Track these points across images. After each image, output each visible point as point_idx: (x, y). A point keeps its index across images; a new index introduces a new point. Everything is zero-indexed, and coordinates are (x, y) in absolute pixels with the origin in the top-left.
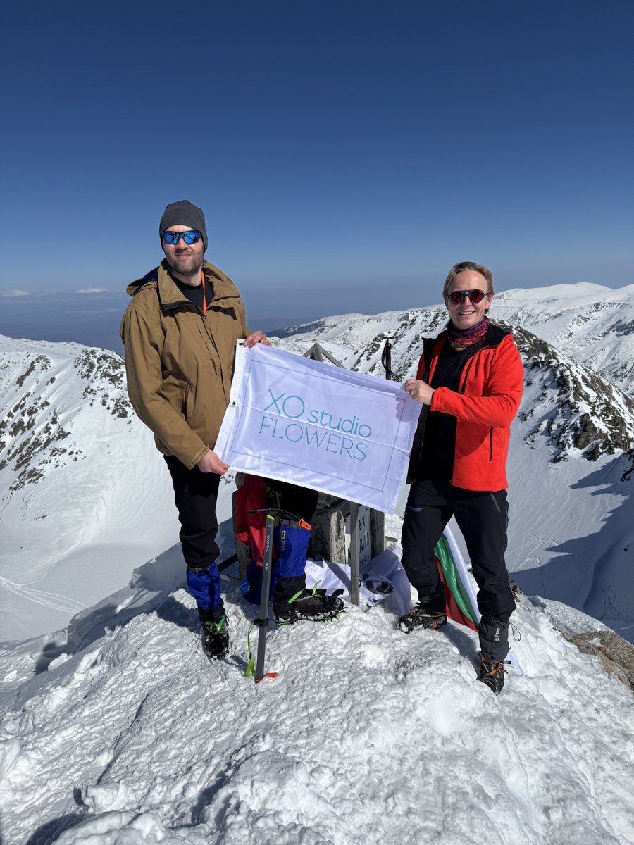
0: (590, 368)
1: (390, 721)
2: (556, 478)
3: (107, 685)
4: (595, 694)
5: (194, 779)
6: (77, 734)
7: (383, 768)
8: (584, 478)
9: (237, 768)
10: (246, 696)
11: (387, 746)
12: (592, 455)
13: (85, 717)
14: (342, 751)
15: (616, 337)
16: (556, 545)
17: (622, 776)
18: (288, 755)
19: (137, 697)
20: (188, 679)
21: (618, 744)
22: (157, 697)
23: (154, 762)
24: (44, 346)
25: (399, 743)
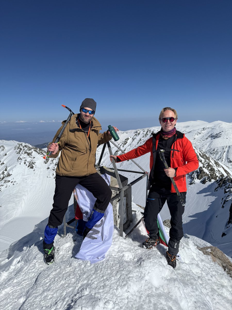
0: (202, 150)
1: (135, 281)
2: (191, 190)
3: (24, 270)
4: (210, 270)
5: (58, 307)
6: (11, 290)
7: (133, 300)
8: (201, 190)
9: (76, 302)
10: (78, 273)
11: (134, 292)
12: (204, 182)
13: (14, 283)
14: (117, 294)
15: (211, 140)
16: (192, 215)
17: (222, 302)
18: (96, 296)
19: (36, 274)
20: (56, 266)
21: (220, 289)
22: (44, 274)
23: (42, 301)
24: (3, 142)
25: (139, 290)
